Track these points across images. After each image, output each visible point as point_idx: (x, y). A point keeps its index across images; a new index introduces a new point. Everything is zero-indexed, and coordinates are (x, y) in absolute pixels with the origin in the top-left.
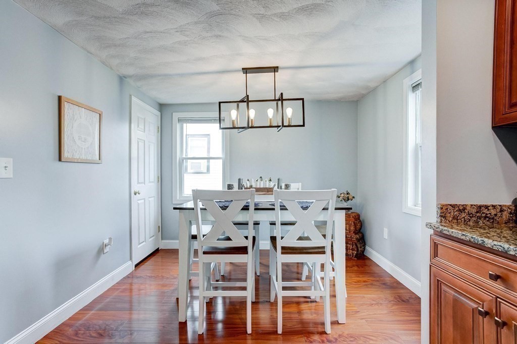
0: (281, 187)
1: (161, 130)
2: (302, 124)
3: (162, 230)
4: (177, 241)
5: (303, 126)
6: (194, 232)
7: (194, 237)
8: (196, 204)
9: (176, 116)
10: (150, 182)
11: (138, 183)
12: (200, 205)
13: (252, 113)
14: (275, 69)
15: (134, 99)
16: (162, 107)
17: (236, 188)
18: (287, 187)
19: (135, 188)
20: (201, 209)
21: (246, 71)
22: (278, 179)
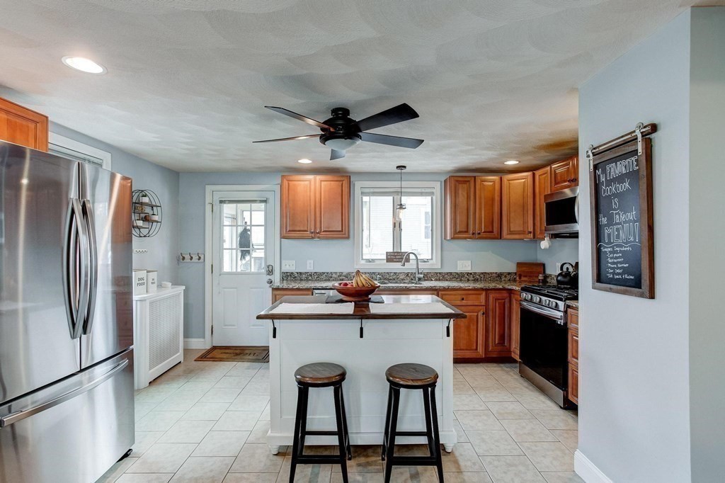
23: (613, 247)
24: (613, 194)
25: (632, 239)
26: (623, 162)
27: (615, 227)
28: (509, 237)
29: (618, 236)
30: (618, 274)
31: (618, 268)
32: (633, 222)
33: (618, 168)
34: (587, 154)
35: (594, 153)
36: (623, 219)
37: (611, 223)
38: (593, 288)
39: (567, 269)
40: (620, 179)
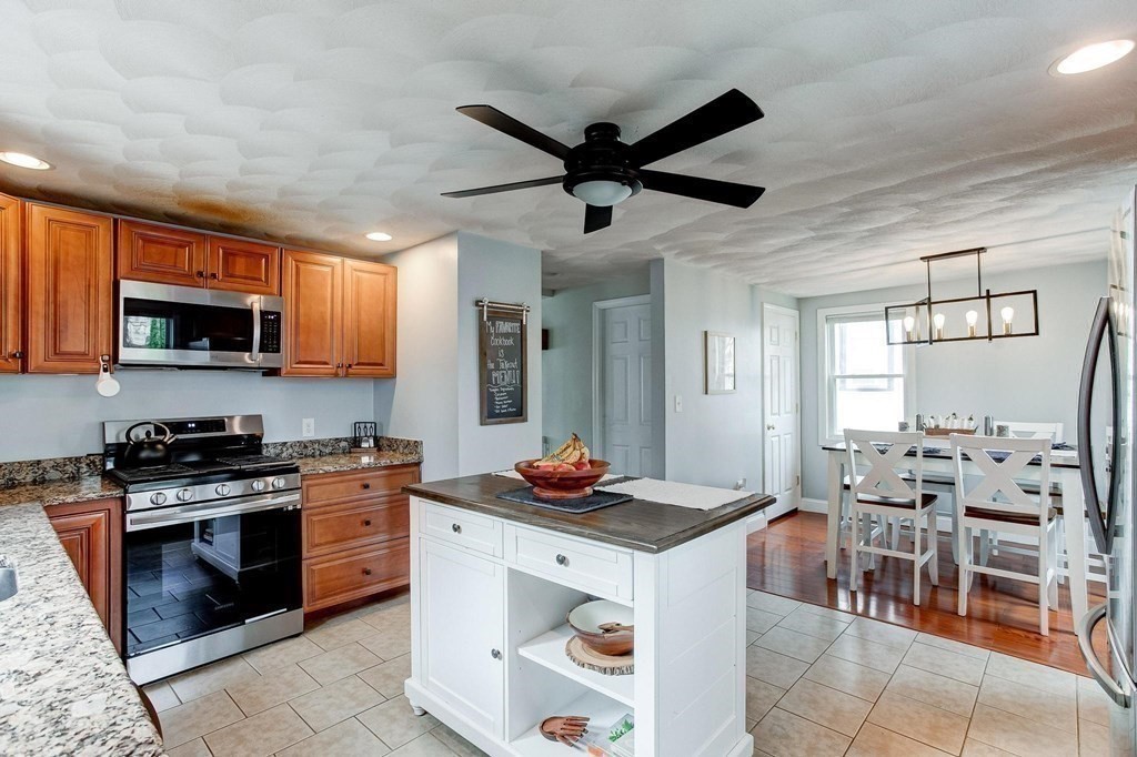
0: (992, 430)
1: (801, 336)
2: (1034, 331)
3: (802, 483)
4: (826, 502)
5: (1037, 333)
6: (847, 481)
7: (847, 487)
8: (848, 445)
9: (822, 314)
10: (786, 413)
11: (772, 414)
12: (855, 447)
13: (939, 320)
14: (980, 250)
15: (766, 306)
16: (800, 303)
17: (912, 429)
18: (1001, 430)
19: (768, 422)
20: (855, 451)
21: (927, 259)
22: (986, 418)
23: (499, 388)
24: (500, 346)
25: (514, 382)
26: (509, 324)
27: (501, 372)
29: (503, 379)
30: (504, 409)
31: (504, 404)
32: (516, 370)
33: (505, 327)
34: (477, 303)
35: (488, 307)
36: (507, 366)
37: (497, 368)
38: (481, 424)
39: (148, 434)
40: (507, 335)
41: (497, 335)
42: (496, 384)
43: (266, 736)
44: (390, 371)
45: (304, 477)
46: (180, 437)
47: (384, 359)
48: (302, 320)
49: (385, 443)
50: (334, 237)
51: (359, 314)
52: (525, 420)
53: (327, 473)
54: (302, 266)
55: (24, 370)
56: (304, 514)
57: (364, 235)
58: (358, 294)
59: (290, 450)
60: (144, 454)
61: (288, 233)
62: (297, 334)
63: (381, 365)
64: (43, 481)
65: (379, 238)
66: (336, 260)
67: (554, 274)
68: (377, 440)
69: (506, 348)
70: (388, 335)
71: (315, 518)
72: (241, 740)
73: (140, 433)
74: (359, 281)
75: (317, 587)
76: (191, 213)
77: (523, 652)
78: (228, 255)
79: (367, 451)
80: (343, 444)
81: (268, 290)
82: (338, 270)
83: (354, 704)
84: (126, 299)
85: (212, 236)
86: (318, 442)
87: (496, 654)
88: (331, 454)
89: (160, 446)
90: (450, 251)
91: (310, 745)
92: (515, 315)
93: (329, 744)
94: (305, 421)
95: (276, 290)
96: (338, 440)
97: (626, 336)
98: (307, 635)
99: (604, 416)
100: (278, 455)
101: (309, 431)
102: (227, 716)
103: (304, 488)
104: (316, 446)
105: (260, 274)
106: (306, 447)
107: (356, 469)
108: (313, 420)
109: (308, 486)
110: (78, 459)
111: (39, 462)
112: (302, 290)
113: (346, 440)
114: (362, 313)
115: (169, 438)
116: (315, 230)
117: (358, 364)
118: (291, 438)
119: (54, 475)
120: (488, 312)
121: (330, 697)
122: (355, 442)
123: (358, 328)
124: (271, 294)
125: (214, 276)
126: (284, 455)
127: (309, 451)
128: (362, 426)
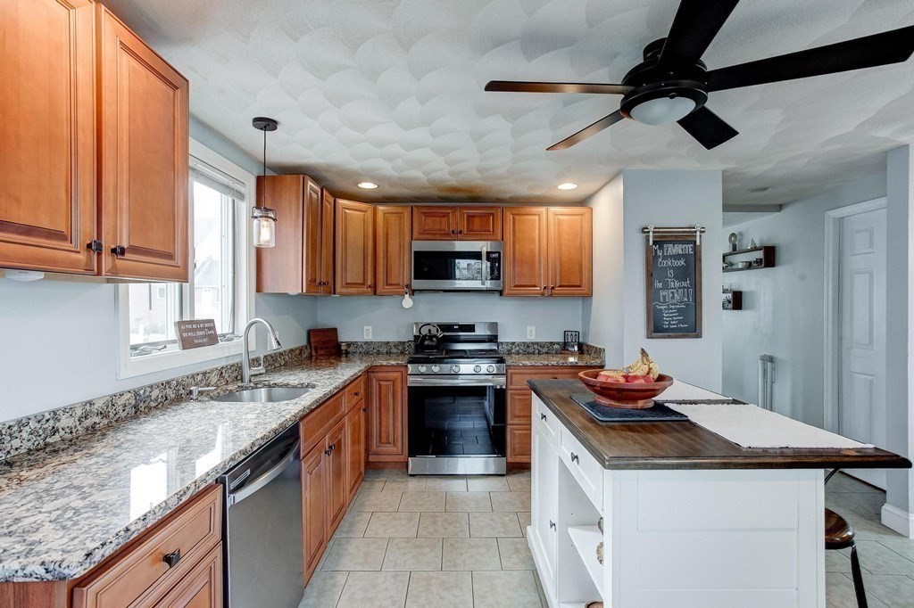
23: (668, 305)
24: (669, 267)
25: (686, 300)
26: (680, 246)
27: (670, 291)
28: (344, 290)
29: (673, 297)
30: (674, 324)
31: (673, 320)
32: (688, 288)
33: (678, 249)
34: (644, 230)
35: (654, 232)
36: (677, 285)
37: (666, 287)
38: (648, 338)
39: (430, 331)
40: (677, 257)
41: (665, 258)
42: (665, 302)
43: (446, 526)
44: (586, 291)
45: (508, 367)
46: (446, 334)
47: (581, 282)
48: (517, 256)
49: (585, 348)
50: (538, 192)
51: (561, 248)
52: (699, 336)
53: (524, 366)
54: (517, 218)
55: (375, 294)
56: (509, 392)
57: (556, 187)
58: (559, 233)
59: (517, 348)
60: (426, 343)
61: (509, 195)
62: (514, 266)
63: (579, 286)
64: (390, 353)
65: (567, 187)
66: (542, 210)
67: (765, 189)
68: (580, 346)
69: (676, 269)
70: (585, 263)
71: (516, 397)
72: (435, 523)
73: (425, 331)
74: (559, 223)
75: (517, 446)
76: (449, 194)
77: (571, 531)
78: (470, 217)
79: (572, 354)
80: (556, 346)
81: (495, 238)
82: (544, 217)
83: (502, 530)
84: (415, 252)
85: (461, 207)
86: (537, 343)
87: (553, 525)
88: (547, 353)
89: (434, 339)
90: (618, 188)
91: (462, 543)
92: (687, 237)
93: (472, 547)
94: (529, 328)
95: (499, 237)
96: (552, 344)
97: (871, 246)
98: (508, 477)
99: (840, 339)
100: (509, 351)
101: (531, 335)
102: (437, 507)
103: (509, 374)
104: (536, 347)
105: (489, 226)
106: (528, 347)
107: (547, 365)
108: (534, 328)
109: (512, 374)
110: (404, 343)
111: (388, 342)
112: (517, 234)
113: (558, 343)
114: (563, 247)
115: (440, 334)
116: (523, 190)
117: (560, 286)
118: (517, 340)
119: (394, 350)
120: (654, 237)
121: (492, 520)
122: (565, 347)
123: (560, 258)
124: (496, 240)
125: (461, 232)
126: (513, 351)
127: (531, 350)
128: (569, 334)
